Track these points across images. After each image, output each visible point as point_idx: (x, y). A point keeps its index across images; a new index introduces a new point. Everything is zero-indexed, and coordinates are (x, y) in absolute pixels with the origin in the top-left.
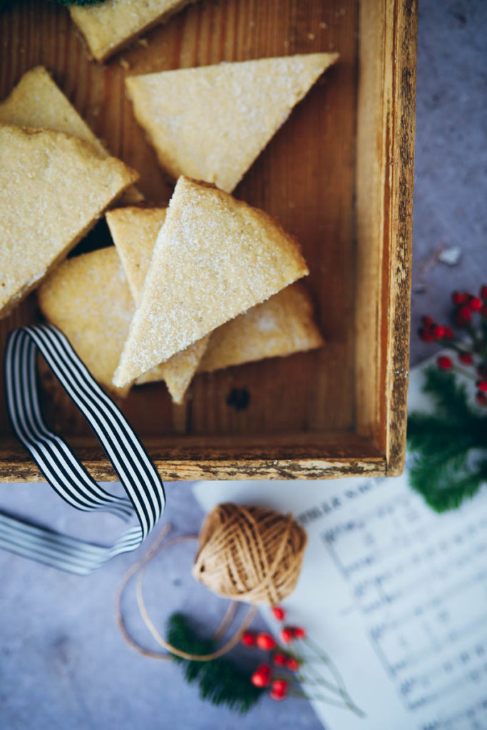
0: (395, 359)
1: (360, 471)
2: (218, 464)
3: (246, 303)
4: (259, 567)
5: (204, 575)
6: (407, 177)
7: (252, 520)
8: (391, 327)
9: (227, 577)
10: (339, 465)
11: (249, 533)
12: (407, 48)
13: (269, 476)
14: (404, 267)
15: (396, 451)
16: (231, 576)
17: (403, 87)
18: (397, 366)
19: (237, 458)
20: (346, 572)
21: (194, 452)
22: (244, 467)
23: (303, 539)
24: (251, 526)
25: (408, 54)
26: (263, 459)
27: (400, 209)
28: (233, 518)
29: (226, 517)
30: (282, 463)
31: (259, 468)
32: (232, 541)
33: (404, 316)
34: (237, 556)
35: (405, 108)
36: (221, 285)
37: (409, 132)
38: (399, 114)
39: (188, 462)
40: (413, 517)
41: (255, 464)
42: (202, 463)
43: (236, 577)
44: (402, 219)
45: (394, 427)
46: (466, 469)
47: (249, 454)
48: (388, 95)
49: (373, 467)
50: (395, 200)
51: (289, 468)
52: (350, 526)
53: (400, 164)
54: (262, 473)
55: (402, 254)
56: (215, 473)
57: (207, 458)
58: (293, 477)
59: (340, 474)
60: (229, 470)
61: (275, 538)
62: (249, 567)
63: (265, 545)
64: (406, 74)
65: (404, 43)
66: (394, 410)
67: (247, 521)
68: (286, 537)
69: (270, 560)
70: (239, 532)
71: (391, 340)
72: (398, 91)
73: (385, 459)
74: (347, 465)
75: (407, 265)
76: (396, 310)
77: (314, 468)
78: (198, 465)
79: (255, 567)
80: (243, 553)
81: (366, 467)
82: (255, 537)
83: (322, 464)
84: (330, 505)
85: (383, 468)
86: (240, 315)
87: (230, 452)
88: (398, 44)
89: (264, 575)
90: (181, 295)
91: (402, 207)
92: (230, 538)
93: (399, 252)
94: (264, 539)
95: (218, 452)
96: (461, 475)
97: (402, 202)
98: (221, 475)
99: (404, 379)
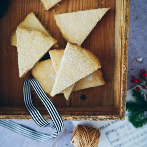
0: (123, 90)
1: (114, 119)
2: (77, 116)
3: (85, 75)
4: (88, 142)
5: (73, 143)
6: (127, 43)
7: (86, 130)
8: (122, 82)
9: (79, 144)
10: (108, 117)
11: (85, 133)
12: (127, 10)
13: (90, 120)
14: (125, 67)
15: (123, 114)
16: (80, 144)
17: (126, 20)
18: (123, 92)
19: (82, 115)
20: (111, 143)
21: (71, 113)
22: (83, 117)
23: (99, 135)
24: (86, 131)
25: (127, 11)
26: (89, 115)
27: (124, 52)
28: (81, 129)
29: (79, 129)
30: (93, 117)
31: (87, 118)
32: (81, 135)
33: (126, 79)
34: (82, 139)
35: (126, 25)
36: (78, 71)
37: (127, 32)
38: (124, 27)
39: (69, 116)
40: (130, 129)
41: (86, 117)
42: (73, 116)
43: (82, 144)
44: (125, 54)
45: (123, 107)
46: (144, 116)
47: (85, 114)
48: (122, 21)
49: (117, 118)
50: (123, 49)
51: (95, 118)
52: (113, 131)
53: (125, 40)
54: (88, 119)
55: (125, 63)
56: (76, 119)
57: (74, 115)
58: (96, 120)
59: (108, 119)
60: (80, 118)
61: (92, 134)
62: (85, 142)
63: (89, 136)
64: (126, 17)
65: (126, 9)
66: (122, 103)
67: (85, 130)
68: (95, 134)
69: (91, 140)
70: (83, 133)
71: (122, 85)
72: (124, 21)
73: (120, 116)
74: (110, 117)
75: (126, 66)
76: (123, 78)
77: (102, 118)
78: (72, 117)
79: (87, 142)
80: (83, 138)
81: (115, 118)
82: (87, 134)
83: (104, 117)
84: (107, 125)
85: (120, 118)
86: (83, 78)
87: (80, 113)
88: (124, 9)
89: (89, 144)
90: (68, 73)
91: (125, 51)
92: (80, 134)
93: (124, 63)
94: (89, 135)
95: (77, 113)
96: (143, 118)
97: (125, 50)
98: (78, 119)
99: (125, 96)
